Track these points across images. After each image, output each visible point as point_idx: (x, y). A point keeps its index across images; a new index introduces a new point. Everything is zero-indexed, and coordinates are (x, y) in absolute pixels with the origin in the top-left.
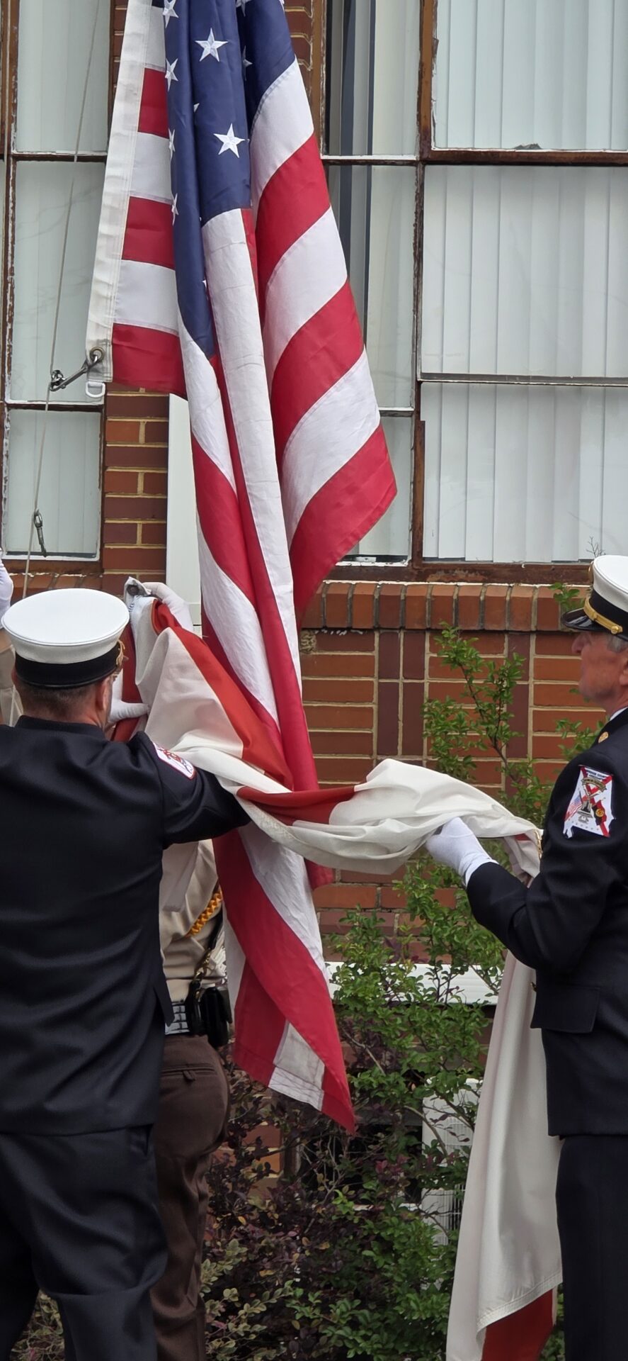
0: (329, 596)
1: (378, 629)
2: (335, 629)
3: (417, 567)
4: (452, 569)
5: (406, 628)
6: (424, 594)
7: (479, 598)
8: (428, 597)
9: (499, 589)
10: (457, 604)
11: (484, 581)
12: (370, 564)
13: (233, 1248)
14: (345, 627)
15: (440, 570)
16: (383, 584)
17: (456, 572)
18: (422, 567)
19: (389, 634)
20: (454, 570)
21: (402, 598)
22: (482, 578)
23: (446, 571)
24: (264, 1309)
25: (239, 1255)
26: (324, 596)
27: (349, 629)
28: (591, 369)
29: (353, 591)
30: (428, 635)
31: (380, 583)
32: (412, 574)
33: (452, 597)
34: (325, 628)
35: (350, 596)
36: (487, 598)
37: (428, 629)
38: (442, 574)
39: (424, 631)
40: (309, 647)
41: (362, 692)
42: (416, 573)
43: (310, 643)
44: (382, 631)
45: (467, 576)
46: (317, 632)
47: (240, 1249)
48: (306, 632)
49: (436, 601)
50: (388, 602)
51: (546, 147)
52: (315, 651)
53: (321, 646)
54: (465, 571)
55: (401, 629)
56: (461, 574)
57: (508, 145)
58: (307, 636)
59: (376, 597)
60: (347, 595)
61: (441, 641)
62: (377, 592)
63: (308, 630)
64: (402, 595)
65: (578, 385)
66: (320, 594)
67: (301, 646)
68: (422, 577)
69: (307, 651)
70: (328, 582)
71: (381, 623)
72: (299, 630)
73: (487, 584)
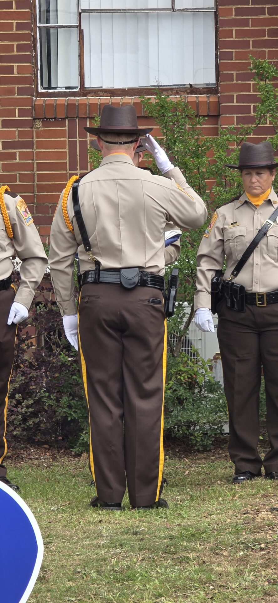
0: (46, 105)
1: (67, 118)
2: (50, 119)
3: (82, 91)
4: (97, 92)
5: (79, 117)
6: (86, 103)
8: (88, 104)
9: (117, 99)
10: (100, 106)
11: (111, 96)
12: (63, 91)
13: (19, 378)
14: (54, 117)
15: (92, 92)
16: (69, 99)
17: (99, 93)
18: (84, 91)
19: (72, 120)
20: (98, 92)
21: (77, 104)
22: (109, 95)
23: (95, 93)
24: (33, 402)
25: (21, 380)
26: (44, 104)
27: (55, 118)
28: (152, 5)
29: (56, 102)
30: (88, 120)
31: (67, 98)
32: (81, 94)
33: (98, 103)
34: (45, 118)
35: (55, 104)
37: (88, 117)
38: (93, 94)
39: (86, 118)
40: (39, 126)
41: (61, 145)
42: (82, 94)
43: (39, 125)
44: (69, 119)
45: (103, 94)
46: (42, 120)
47: (21, 378)
48: (37, 120)
49: (91, 105)
50: (70, 107)
52: (41, 128)
53: (44, 126)
54: (102, 92)
55: (77, 117)
56: (101, 94)
58: (38, 122)
59: (66, 104)
60: (54, 104)
61: (94, 122)
62: (66, 102)
63: (38, 119)
64: (77, 103)
65: (147, 12)
66: (43, 104)
67: (36, 126)
68: (85, 95)
69: (38, 128)
70: (46, 99)
71: (68, 115)
72: (34, 119)
73: (112, 97)
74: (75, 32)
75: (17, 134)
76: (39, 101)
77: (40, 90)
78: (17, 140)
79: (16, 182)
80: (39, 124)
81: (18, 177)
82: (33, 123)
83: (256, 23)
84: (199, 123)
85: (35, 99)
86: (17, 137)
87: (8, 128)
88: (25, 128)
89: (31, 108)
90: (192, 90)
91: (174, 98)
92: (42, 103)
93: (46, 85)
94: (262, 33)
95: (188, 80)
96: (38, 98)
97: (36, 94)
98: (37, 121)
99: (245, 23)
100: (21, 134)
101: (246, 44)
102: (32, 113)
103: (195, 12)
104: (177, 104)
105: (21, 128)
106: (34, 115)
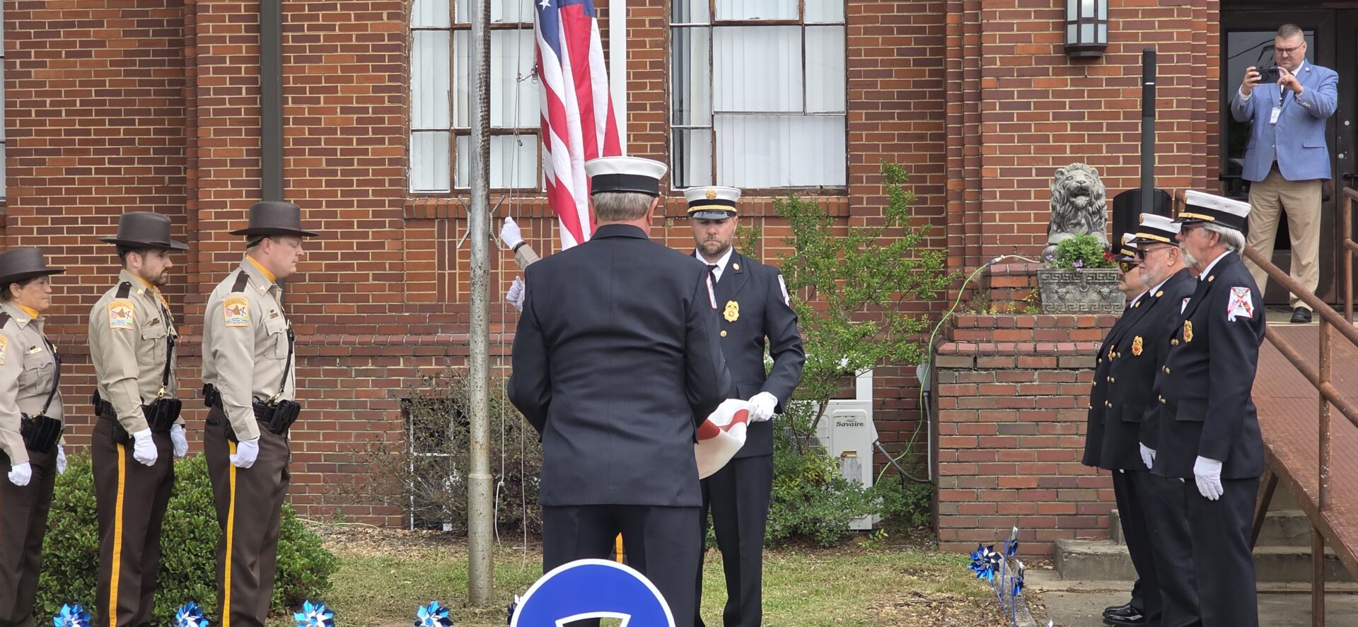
28: (784, 108)
46: (673, 218)
48: (669, 218)
51: (762, 18)
53: (675, 225)
57: (746, 18)
65: (778, 115)
66: (675, 203)
67: (668, 224)
69: (670, 226)
72: (667, 217)
74: (708, 132)
76: (672, 199)
77: (672, 189)
80: (670, 222)
82: (665, 221)
83: (885, 127)
84: (829, 224)
90: (823, 191)
91: (805, 199)
93: (678, 184)
94: (892, 137)
95: (818, 182)
96: (670, 197)
98: (669, 220)
99: (875, 127)
101: (876, 148)
103: (827, 115)
104: (808, 205)
106: (666, 214)
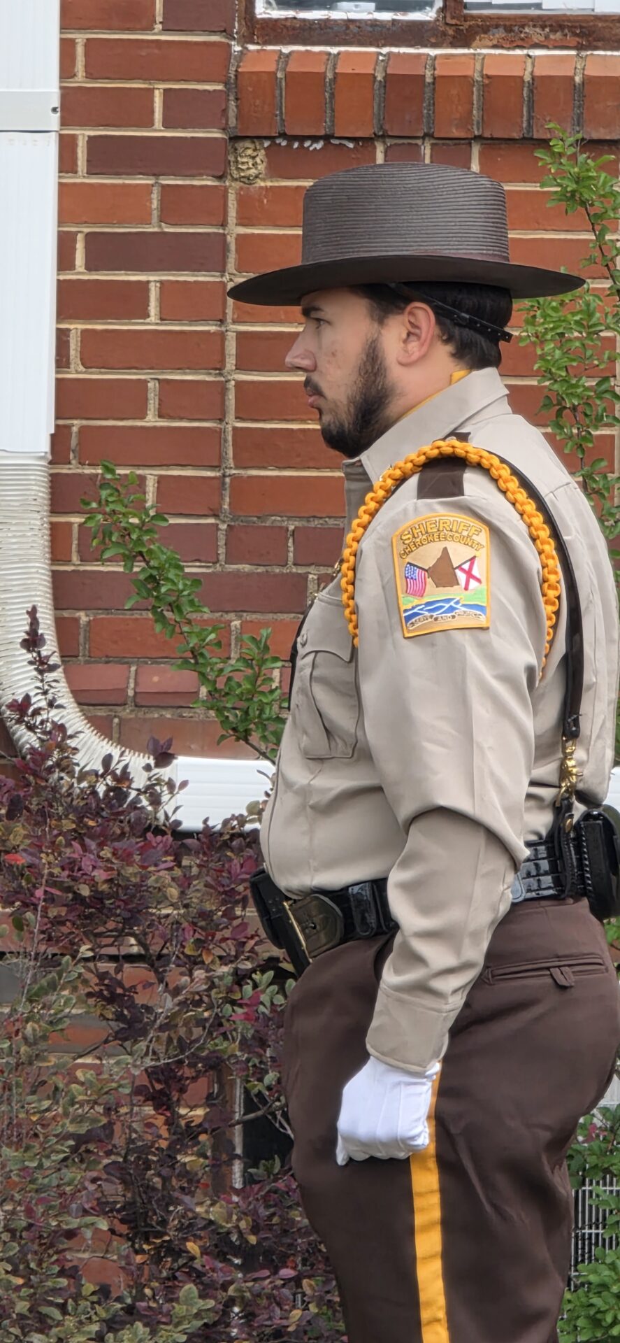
0: (290, 76)
1: (383, 137)
2: (302, 139)
3: (453, 22)
4: (518, 26)
5: (436, 135)
6: (469, 73)
7: (572, 79)
8: (477, 77)
10: (531, 91)
11: (579, 47)
12: (364, 16)
14: (322, 133)
15: (497, 26)
16: (389, 54)
17: (527, 30)
18: (459, 22)
19: (402, 147)
20: (523, 26)
21: (429, 80)
22: (574, 41)
23: (509, 29)
26: (279, 75)
27: (327, 138)
29: (334, 67)
30: (476, 150)
31: (385, 50)
32: (444, 34)
33: (521, 78)
34: (283, 135)
35: (330, 75)
36: (588, 80)
37: (477, 138)
38: (501, 33)
39: (468, 141)
40: (253, 172)
42: (451, 32)
43: (255, 164)
44: (389, 142)
45: (547, 37)
46: (267, 144)
48: (248, 144)
49: (491, 83)
50: (399, 88)
52: (264, 180)
53: (275, 170)
54: (543, 27)
55: (426, 136)
56: (536, 34)
58: (249, 152)
59: (379, 78)
60: (324, 75)
62: (380, 68)
63: (252, 138)
64: (428, 73)
66: (275, 74)
67: (238, 169)
68: (463, 39)
69: (249, 180)
70: (286, 49)
71: (387, 127)
72: (235, 139)
73: (584, 53)
75: (155, 204)
76: (258, 57)
77: (264, 9)
78: (156, 230)
79: (142, 416)
80: (253, 161)
81: (151, 395)
82: (226, 153)
85: (238, 48)
86: (155, 214)
87: (117, 174)
88: (193, 176)
89: (220, 87)
92: (271, 67)
96: (252, 47)
97: (244, 29)
98: (247, 149)
100: (175, 205)
102: (225, 112)
105: (175, 175)
106: (232, 122)
